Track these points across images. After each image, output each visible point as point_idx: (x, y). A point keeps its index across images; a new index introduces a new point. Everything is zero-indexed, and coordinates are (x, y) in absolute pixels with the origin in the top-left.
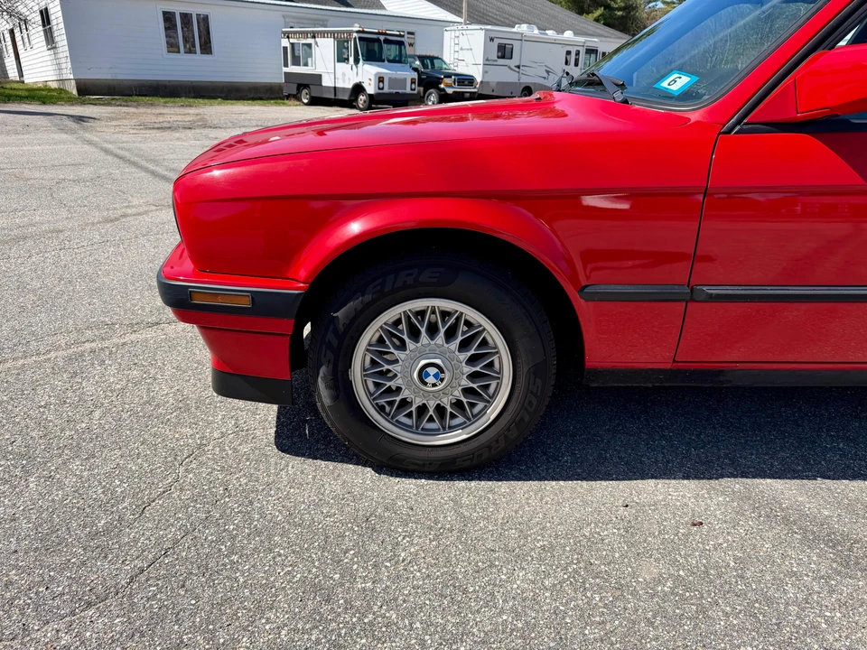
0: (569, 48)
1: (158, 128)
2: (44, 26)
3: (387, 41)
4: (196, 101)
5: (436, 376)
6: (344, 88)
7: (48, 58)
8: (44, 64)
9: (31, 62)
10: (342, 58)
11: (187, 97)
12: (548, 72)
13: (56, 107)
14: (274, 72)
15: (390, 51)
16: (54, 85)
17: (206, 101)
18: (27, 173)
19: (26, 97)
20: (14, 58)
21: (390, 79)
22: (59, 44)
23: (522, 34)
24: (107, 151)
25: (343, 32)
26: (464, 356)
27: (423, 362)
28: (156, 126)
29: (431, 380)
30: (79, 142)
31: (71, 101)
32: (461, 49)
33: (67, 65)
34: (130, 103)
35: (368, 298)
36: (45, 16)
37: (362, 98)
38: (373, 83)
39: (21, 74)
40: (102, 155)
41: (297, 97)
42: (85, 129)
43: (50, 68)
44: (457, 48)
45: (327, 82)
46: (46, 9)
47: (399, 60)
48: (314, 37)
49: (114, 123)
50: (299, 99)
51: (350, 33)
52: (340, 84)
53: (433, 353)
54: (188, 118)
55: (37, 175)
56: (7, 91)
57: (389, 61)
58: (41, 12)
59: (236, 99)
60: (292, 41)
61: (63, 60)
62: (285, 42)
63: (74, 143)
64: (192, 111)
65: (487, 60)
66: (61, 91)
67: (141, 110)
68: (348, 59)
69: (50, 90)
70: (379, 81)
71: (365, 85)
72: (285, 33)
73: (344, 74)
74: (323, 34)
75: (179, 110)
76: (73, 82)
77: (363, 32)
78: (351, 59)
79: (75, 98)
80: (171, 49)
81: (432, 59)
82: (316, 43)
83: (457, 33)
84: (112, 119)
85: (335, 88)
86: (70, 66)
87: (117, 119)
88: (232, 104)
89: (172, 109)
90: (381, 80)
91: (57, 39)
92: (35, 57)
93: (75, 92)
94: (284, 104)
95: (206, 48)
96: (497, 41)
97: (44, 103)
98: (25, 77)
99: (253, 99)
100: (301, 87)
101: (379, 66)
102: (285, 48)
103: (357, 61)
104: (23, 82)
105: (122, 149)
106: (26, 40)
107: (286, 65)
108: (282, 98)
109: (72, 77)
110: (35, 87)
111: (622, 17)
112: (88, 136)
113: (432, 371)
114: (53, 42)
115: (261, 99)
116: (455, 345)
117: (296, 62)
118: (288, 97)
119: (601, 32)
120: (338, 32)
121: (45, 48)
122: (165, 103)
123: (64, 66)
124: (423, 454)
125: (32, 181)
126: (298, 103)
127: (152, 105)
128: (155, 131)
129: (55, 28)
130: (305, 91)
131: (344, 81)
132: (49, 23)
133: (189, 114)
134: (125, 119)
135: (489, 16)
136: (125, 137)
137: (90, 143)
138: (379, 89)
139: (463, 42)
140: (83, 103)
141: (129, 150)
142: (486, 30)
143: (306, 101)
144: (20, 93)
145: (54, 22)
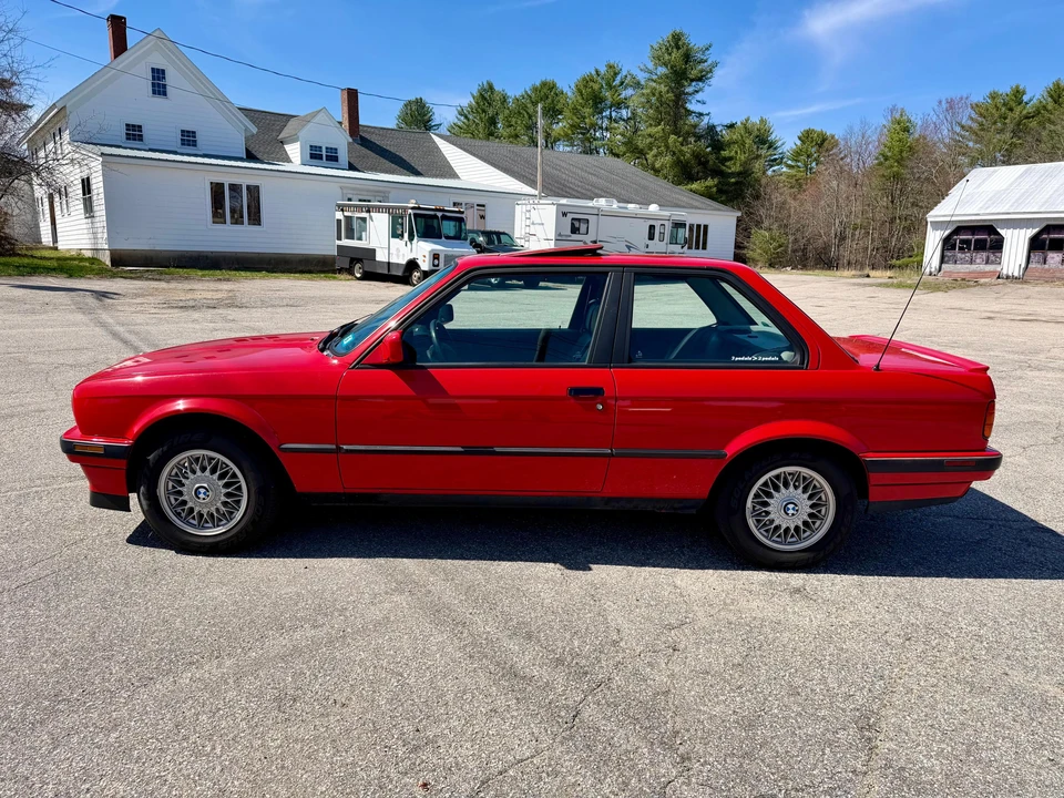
0: (652, 223)
1: (182, 307)
2: (84, 194)
3: (444, 218)
4: (237, 273)
5: (204, 493)
6: (398, 264)
7: (84, 226)
8: (81, 232)
9: (68, 229)
10: (396, 234)
11: (230, 269)
12: (629, 247)
13: (83, 280)
14: (326, 244)
15: (448, 228)
16: (88, 254)
17: (248, 274)
18: (31, 358)
19: (54, 269)
20: (49, 223)
21: (446, 256)
22: (97, 214)
23: (599, 209)
24: (115, 335)
25: (398, 208)
26: (221, 483)
27: (197, 485)
28: (181, 304)
29: (202, 496)
30: (92, 324)
31: (102, 273)
32: (533, 224)
33: (103, 235)
34: (163, 277)
35: (165, 448)
36: (86, 185)
37: (416, 274)
38: (427, 259)
39: (55, 239)
40: (108, 339)
41: (350, 271)
42: (105, 308)
43: (85, 236)
44: (528, 222)
45: (381, 257)
46: (88, 178)
47: (458, 236)
48: (368, 211)
49: (139, 300)
50: (353, 274)
51: (405, 209)
52: (394, 260)
53: (203, 481)
54: (219, 295)
55: (40, 359)
56: (36, 261)
57: (448, 238)
58: (83, 180)
59: (283, 272)
60: (346, 214)
61: (100, 230)
62: (339, 215)
63: (87, 325)
64: (225, 286)
65: (560, 235)
66: (93, 260)
67: (173, 285)
68: (402, 236)
69: (83, 259)
70: (434, 258)
71: (420, 262)
72: (339, 206)
73: (398, 250)
74: (378, 209)
75: (212, 285)
76: (108, 253)
77: (419, 208)
78: (406, 235)
79: (107, 270)
80: (217, 220)
81: (498, 234)
82: (371, 217)
83: (529, 207)
84: (137, 296)
85: (389, 263)
86: (106, 236)
87: (143, 296)
88: (276, 278)
89: (207, 284)
90: (436, 256)
91: (95, 208)
92: (72, 223)
93: (108, 263)
94: (334, 278)
95: (255, 218)
96: (570, 216)
97: (71, 276)
98: (59, 243)
99: (302, 272)
100: (354, 261)
101: (435, 243)
102: (339, 221)
103: (411, 238)
104: (56, 249)
105: (130, 332)
106: (65, 206)
107: (339, 238)
108: (334, 272)
109: (106, 247)
110: (68, 255)
111: (736, 183)
112: (105, 317)
113: (202, 491)
114: (92, 211)
115: (310, 272)
116: (216, 476)
117: (350, 236)
118: (340, 271)
119: (696, 204)
120: (393, 208)
121: (83, 216)
122: (203, 276)
123: (99, 236)
124: (200, 540)
125: (33, 366)
126: (350, 277)
127: (187, 278)
128: (176, 310)
129: (95, 198)
130: (358, 266)
131: (398, 256)
132: (89, 193)
133: (221, 290)
134: (152, 295)
135: (570, 188)
136: (140, 318)
137: (103, 325)
138: (434, 265)
139: (534, 215)
140: (114, 276)
141: (137, 334)
142: (559, 205)
143: (358, 275)
144: (48, 263)
145: (94, 192)
